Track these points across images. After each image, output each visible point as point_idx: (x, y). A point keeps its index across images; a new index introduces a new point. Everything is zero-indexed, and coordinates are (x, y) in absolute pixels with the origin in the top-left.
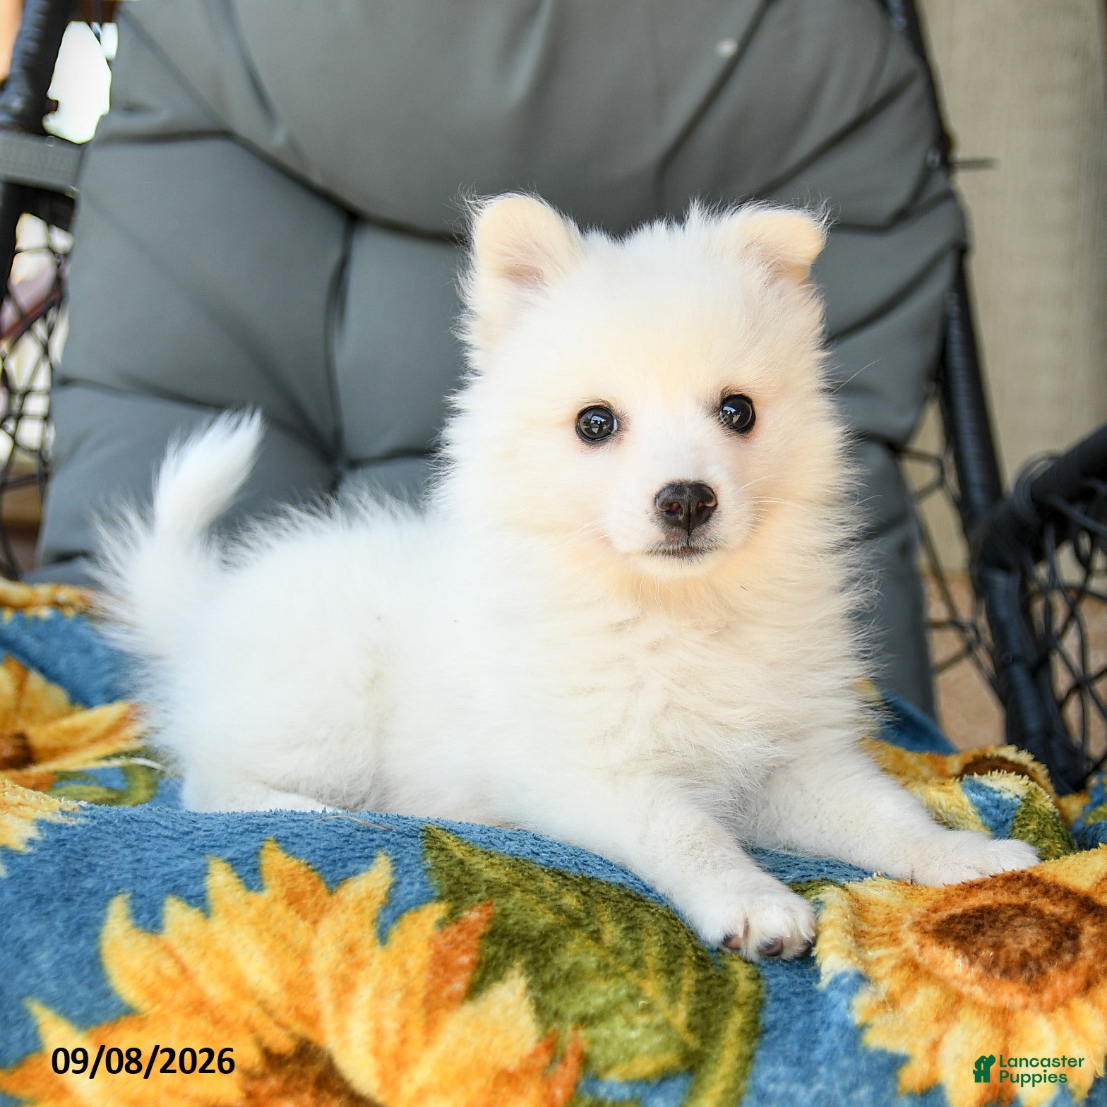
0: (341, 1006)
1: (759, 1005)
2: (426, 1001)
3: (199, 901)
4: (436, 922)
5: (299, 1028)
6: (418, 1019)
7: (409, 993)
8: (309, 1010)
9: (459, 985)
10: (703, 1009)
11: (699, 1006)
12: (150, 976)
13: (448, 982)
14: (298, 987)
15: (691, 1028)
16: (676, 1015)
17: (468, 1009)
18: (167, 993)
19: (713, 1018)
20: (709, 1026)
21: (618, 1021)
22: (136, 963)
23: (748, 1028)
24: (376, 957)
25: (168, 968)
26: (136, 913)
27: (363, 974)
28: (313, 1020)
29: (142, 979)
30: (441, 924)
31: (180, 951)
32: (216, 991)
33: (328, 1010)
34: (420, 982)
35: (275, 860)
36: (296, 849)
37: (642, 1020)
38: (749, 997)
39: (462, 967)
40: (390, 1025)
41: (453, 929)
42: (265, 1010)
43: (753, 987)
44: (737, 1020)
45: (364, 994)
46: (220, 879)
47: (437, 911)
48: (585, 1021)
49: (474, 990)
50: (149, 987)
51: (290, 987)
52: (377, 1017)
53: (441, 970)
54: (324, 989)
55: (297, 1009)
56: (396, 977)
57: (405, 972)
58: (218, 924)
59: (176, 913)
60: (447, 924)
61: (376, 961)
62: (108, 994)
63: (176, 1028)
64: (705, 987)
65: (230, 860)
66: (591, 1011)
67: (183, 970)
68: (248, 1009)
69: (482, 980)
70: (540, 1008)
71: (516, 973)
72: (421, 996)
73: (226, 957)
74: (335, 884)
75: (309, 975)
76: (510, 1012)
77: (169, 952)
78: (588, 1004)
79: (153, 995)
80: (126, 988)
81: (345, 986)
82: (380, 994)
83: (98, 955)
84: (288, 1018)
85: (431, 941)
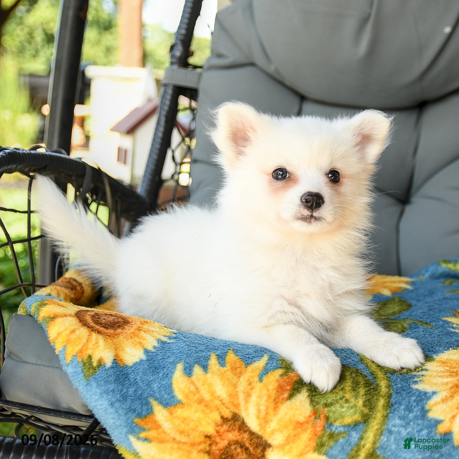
0: (247, 401)
1: (390, 396)
2: (274, 400)
3: (205, 368)
4: (279, 375)
5: (232, 409)
6: (272, 406)
7: (269, 397)
8: (236, 403)
9: (286, 395)
10: (368, 400)
11: (367, 399)
12: (187, 391)
13: (282, 394)
14: (233, 396)
15: (365, 406)
16: (358, 402)
17: (288, 402)
18: (191, 396)
19: (372, 402)
20: (371, 405)
21: (338, 405)
22: (182, 386)
23: (385, 405)
24: (258, 386)
25: (192, 388)
26: (185, 369)
27: (253, 391)
28: (237, 406)
29: (184, 392)
30: (282, 375)
31: (197, 384)
32: (207, 396)
33: (242, 403)
34: (273, 393)
35: (231, 357)
36: (238, 354)
37: (346, 405)
38: (386, 393)
39: (287, 390)
40: (263, 408)
41: (286, 377)
42: (222, 403)
43: (387, 390)
44: (382, 402)
45: (254, 398)
46: (213, 361)
47: (280, 371)
48: (326, 405)
49: (291, 396)
50: (186, 394)
51: (231, 396)
52: (258, 405)
53: (280, 390)
54: (241, 396)
55: (232, 403)
56: (265, 392)
57: (268, 390)
58: (209, 375)
59: (197, 370)
60: (284, 376)
61: (258, 387)
62: (174, 397)
63: (194, 408)
64: (369, 393)
65: (217, 355)
66: (328, 402)
67: (197, 389)
68: (217, 402)
69: (293, 394)
70: (312, 401)
71: (305, 391)
72: (273, 398)
73: (210, 385)
74: (247, 364)
75: (237, 392)
76: (302, 403)
77: (193, 383)
78: (327, 401)
79: (187, 396)
80: (179, 395)
81: (248, 395)
82: (260, 397)
83: (171, 384)
84: (229, 405)
85: (277, 381)
